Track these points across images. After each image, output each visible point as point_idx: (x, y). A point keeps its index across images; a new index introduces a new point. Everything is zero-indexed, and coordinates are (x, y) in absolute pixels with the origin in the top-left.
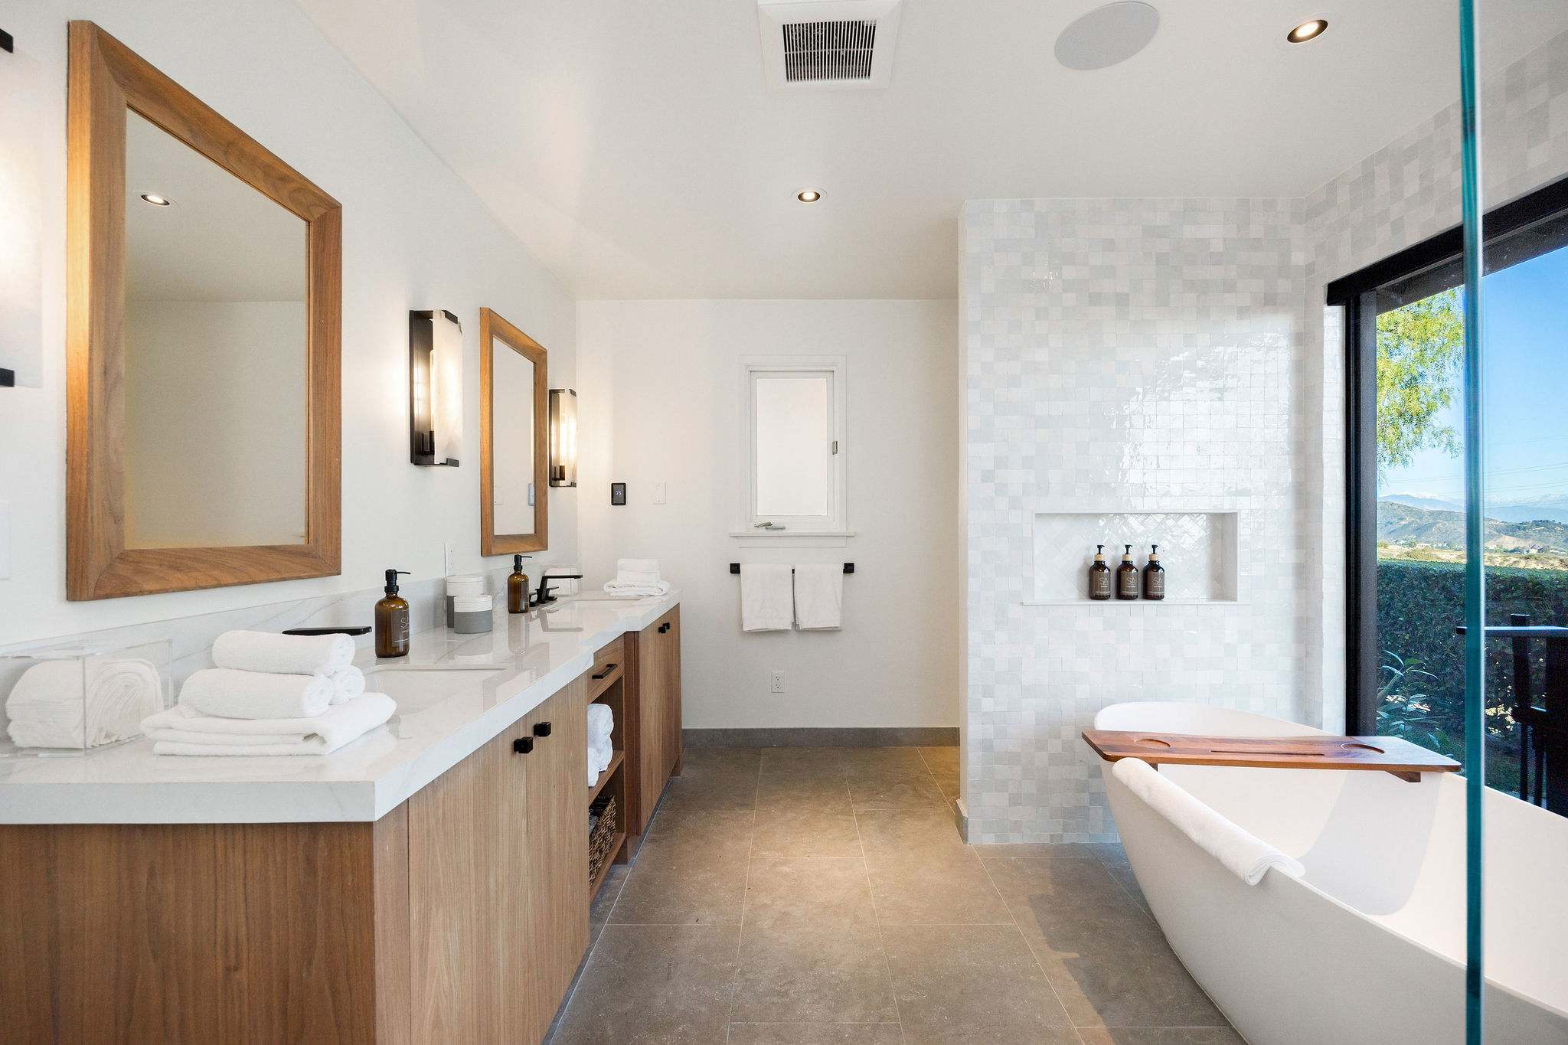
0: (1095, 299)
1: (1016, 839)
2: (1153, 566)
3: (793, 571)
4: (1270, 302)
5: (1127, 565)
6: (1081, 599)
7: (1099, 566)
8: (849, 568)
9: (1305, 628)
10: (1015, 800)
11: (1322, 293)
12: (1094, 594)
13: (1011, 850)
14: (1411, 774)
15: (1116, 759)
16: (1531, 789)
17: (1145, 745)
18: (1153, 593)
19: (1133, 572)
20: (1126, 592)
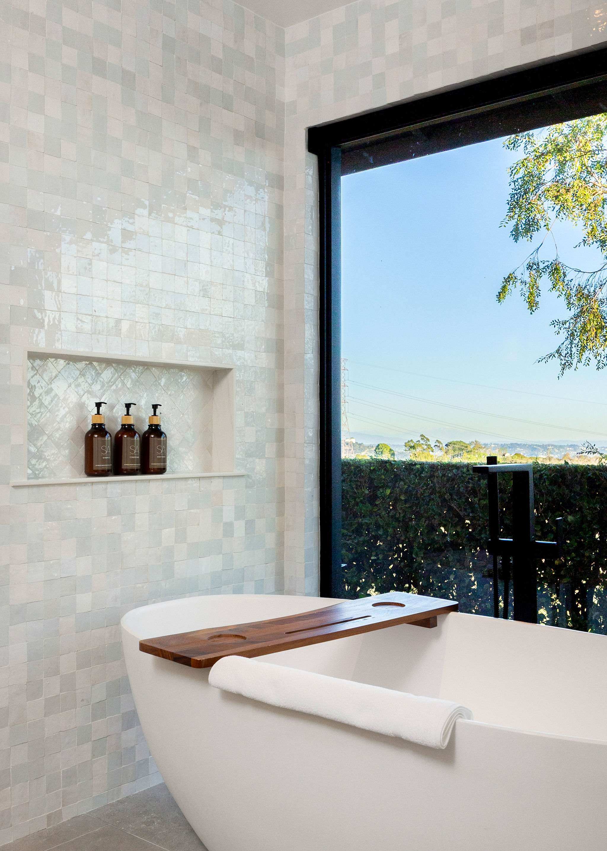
2: (154, 431)
5: (127, 429)
7: (98, 430)
12: (91, 470)
14: (430, 619)
17: (221, 641)
18: (154, 464)
19: (137, 438)
20: (126, 465)
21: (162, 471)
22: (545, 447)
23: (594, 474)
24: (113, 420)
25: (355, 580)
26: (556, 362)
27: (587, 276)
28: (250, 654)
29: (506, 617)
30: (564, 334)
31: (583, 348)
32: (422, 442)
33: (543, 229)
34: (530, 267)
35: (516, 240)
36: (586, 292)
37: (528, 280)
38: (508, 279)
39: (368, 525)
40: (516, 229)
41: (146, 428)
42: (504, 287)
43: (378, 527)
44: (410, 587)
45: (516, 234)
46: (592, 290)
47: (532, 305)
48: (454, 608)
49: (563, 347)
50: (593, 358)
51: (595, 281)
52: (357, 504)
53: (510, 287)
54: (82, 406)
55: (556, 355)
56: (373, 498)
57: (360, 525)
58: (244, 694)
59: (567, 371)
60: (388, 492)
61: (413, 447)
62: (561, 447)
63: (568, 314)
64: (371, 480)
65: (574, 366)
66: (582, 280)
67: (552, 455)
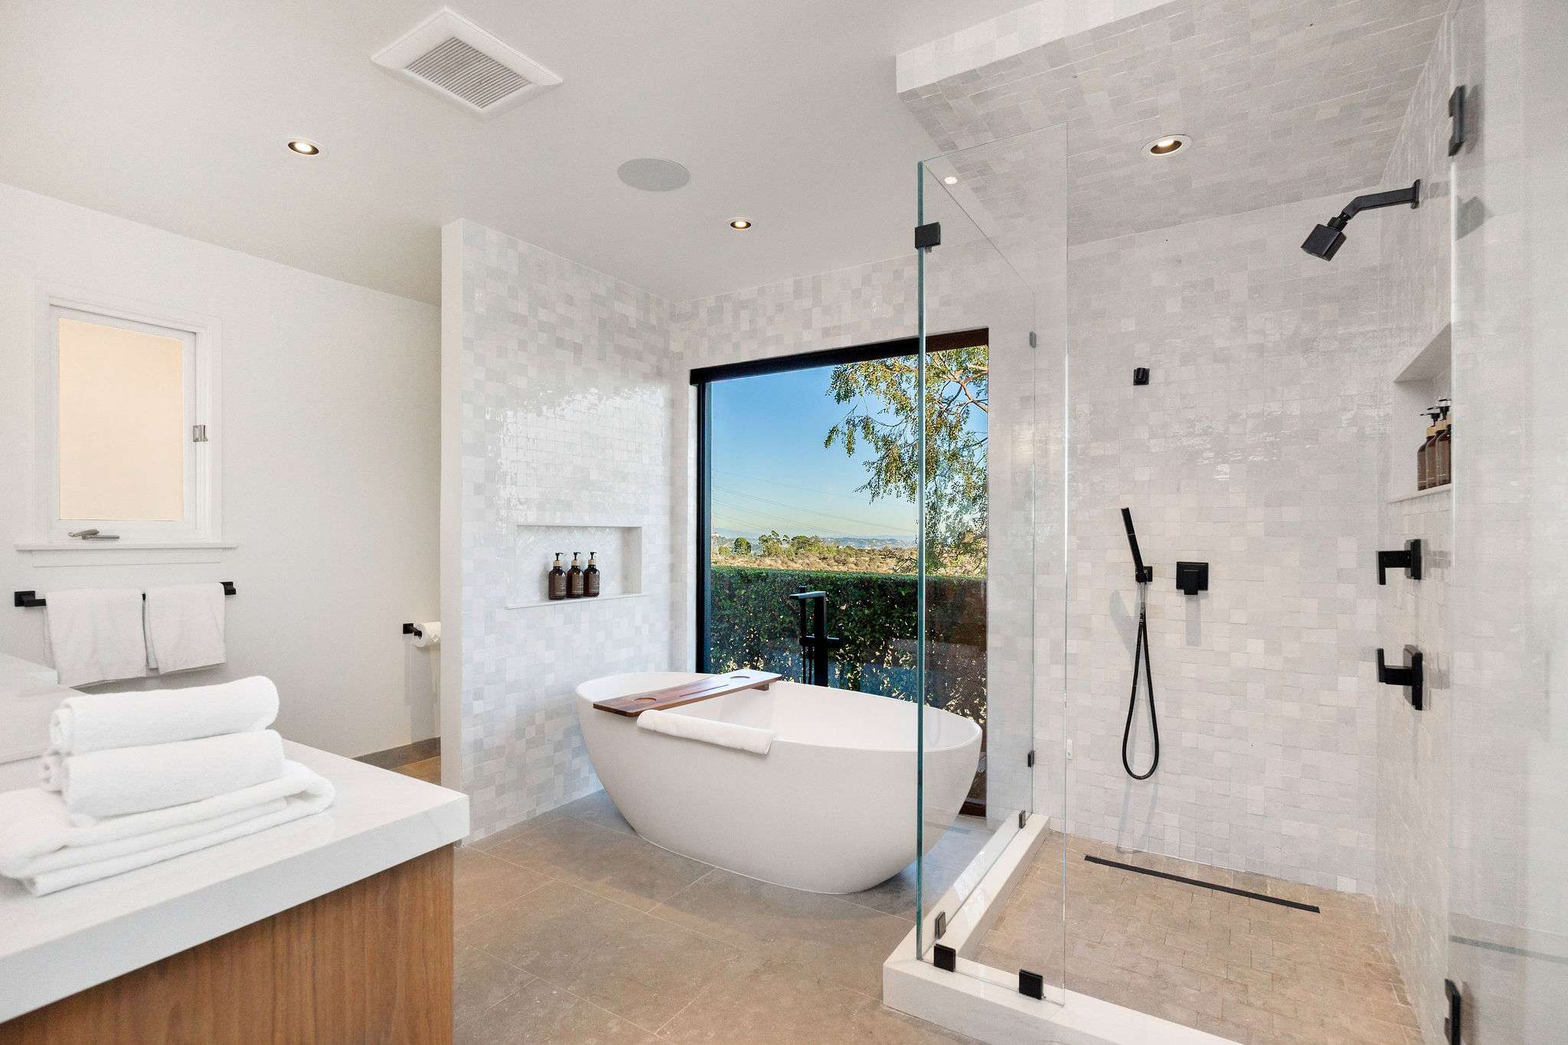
0: (560, 343)
1: (501, 826)
2: (592, 569)
3: (144, 596)
4: (659, 374)
5: (575, 569)
6: (542, 600)
7: (557, 570)
8: (229, 589)
9: (674, 609)
10: (501, 790)
11: (687, 377)
12: (553, 596)
13: (499, 837)
14: (763, 687)
15: (637, 714)
16: (807, 681)
17: (641, 702)
18: (593, 591)
19: (581, 574)
20: (575, 592)
21: (596, 595)
22: (870, 541)
23: (882, 582)
24: (566, 563)
25: (718, 655)
26: (868, 492)
27: (890, 428)
28: (660, 709)
29: (810, 683)
30: (873, 472)
31: (888, 482)
32: (772, 536)
33: (858, 395)
34: (848, 423)
35: (838, 402)
36: (889, 439)
37: (847, 432)
38: (832, 432)
39: (728, 616)
40: (838, 394)
41: (586, 567)
42: (830, 437)
43: (736, 617)
44: (758, 659)
45: (839, 398)
46: (894, 437)
47: (850, 450)
48: (779, 679)
49: (873, 481)
50: (894, 489)
51: (896, 431)
52: (720, 601)
53: (834, 436)
54: (546, 556)
55: (868, 487)
56: (731, 597)
57: (722, 616)
58: (658, 730)
59: (876, 498)
60: (743, 592)
61: (766, 541)
62: (882, 541)
63: (876, 456)
64: (731, 584)
65: (881, 495)
66: (886, 431)
67: (875, 548)
